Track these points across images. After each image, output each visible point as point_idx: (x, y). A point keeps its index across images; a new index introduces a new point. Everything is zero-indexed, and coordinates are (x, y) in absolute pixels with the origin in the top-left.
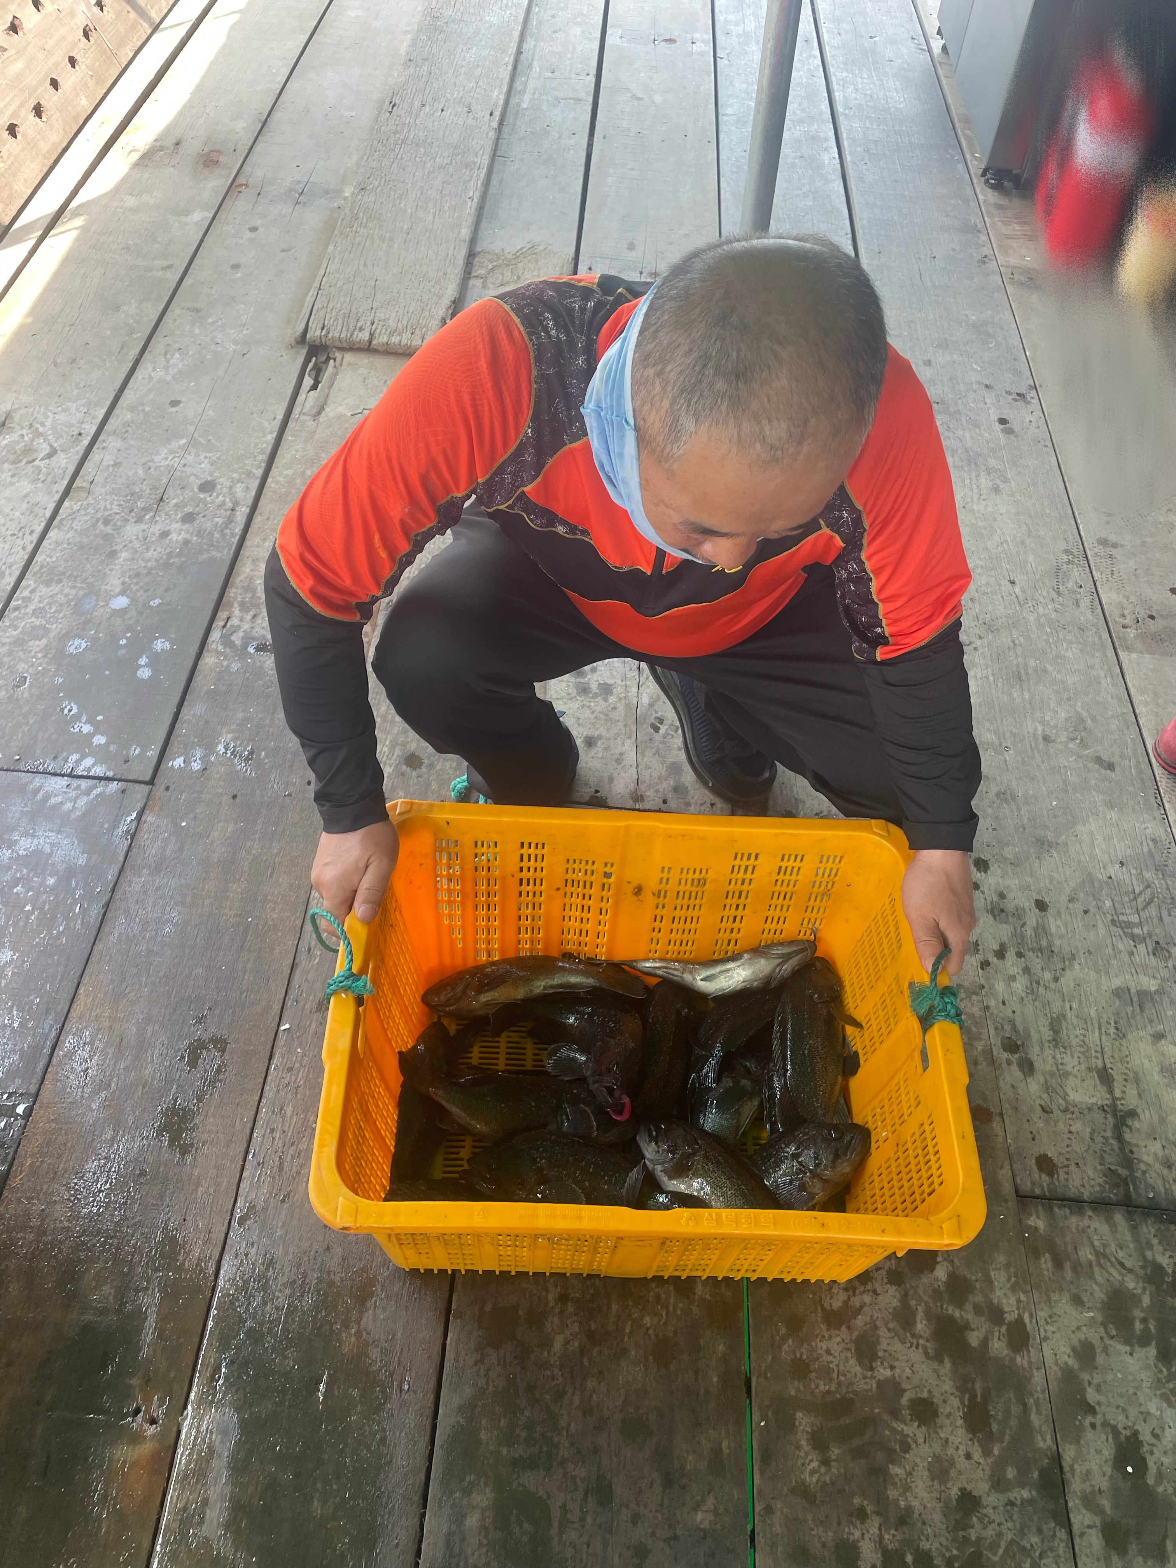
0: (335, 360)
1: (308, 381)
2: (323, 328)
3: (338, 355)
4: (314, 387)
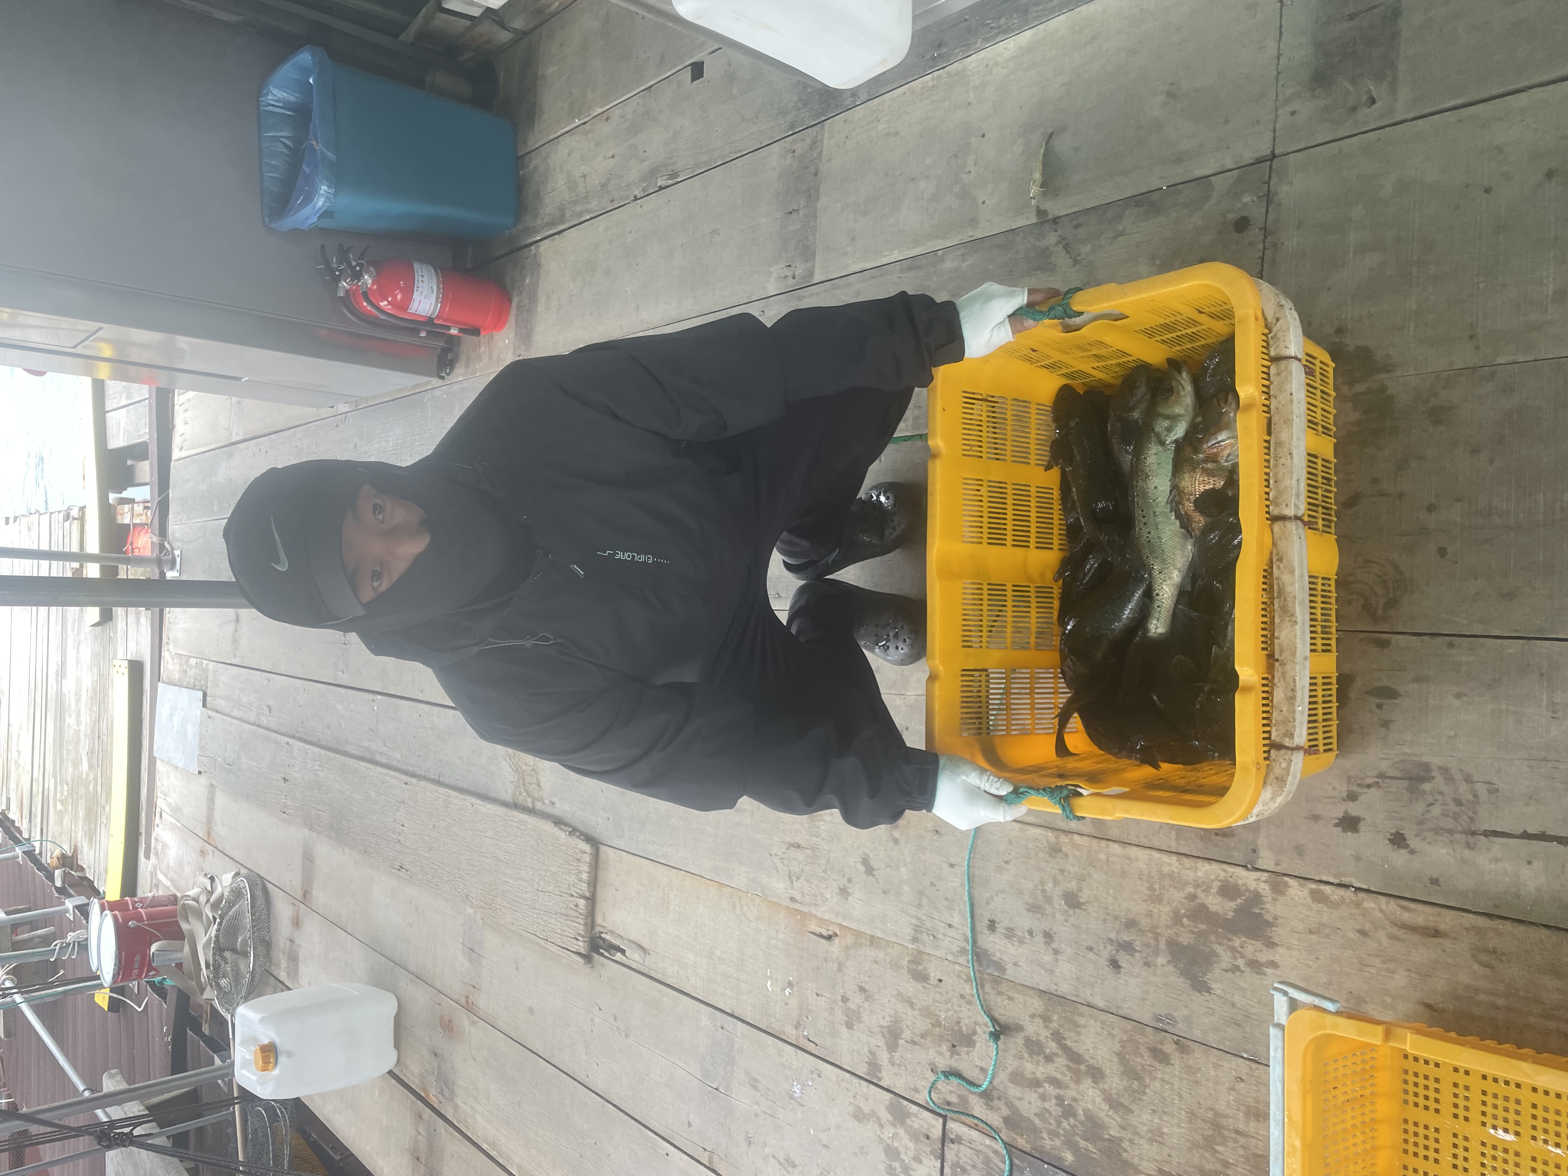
0: (602, 933)
1: (619, 956)
2: (577, 940)
3: (598, 929)
4: (623, 952)
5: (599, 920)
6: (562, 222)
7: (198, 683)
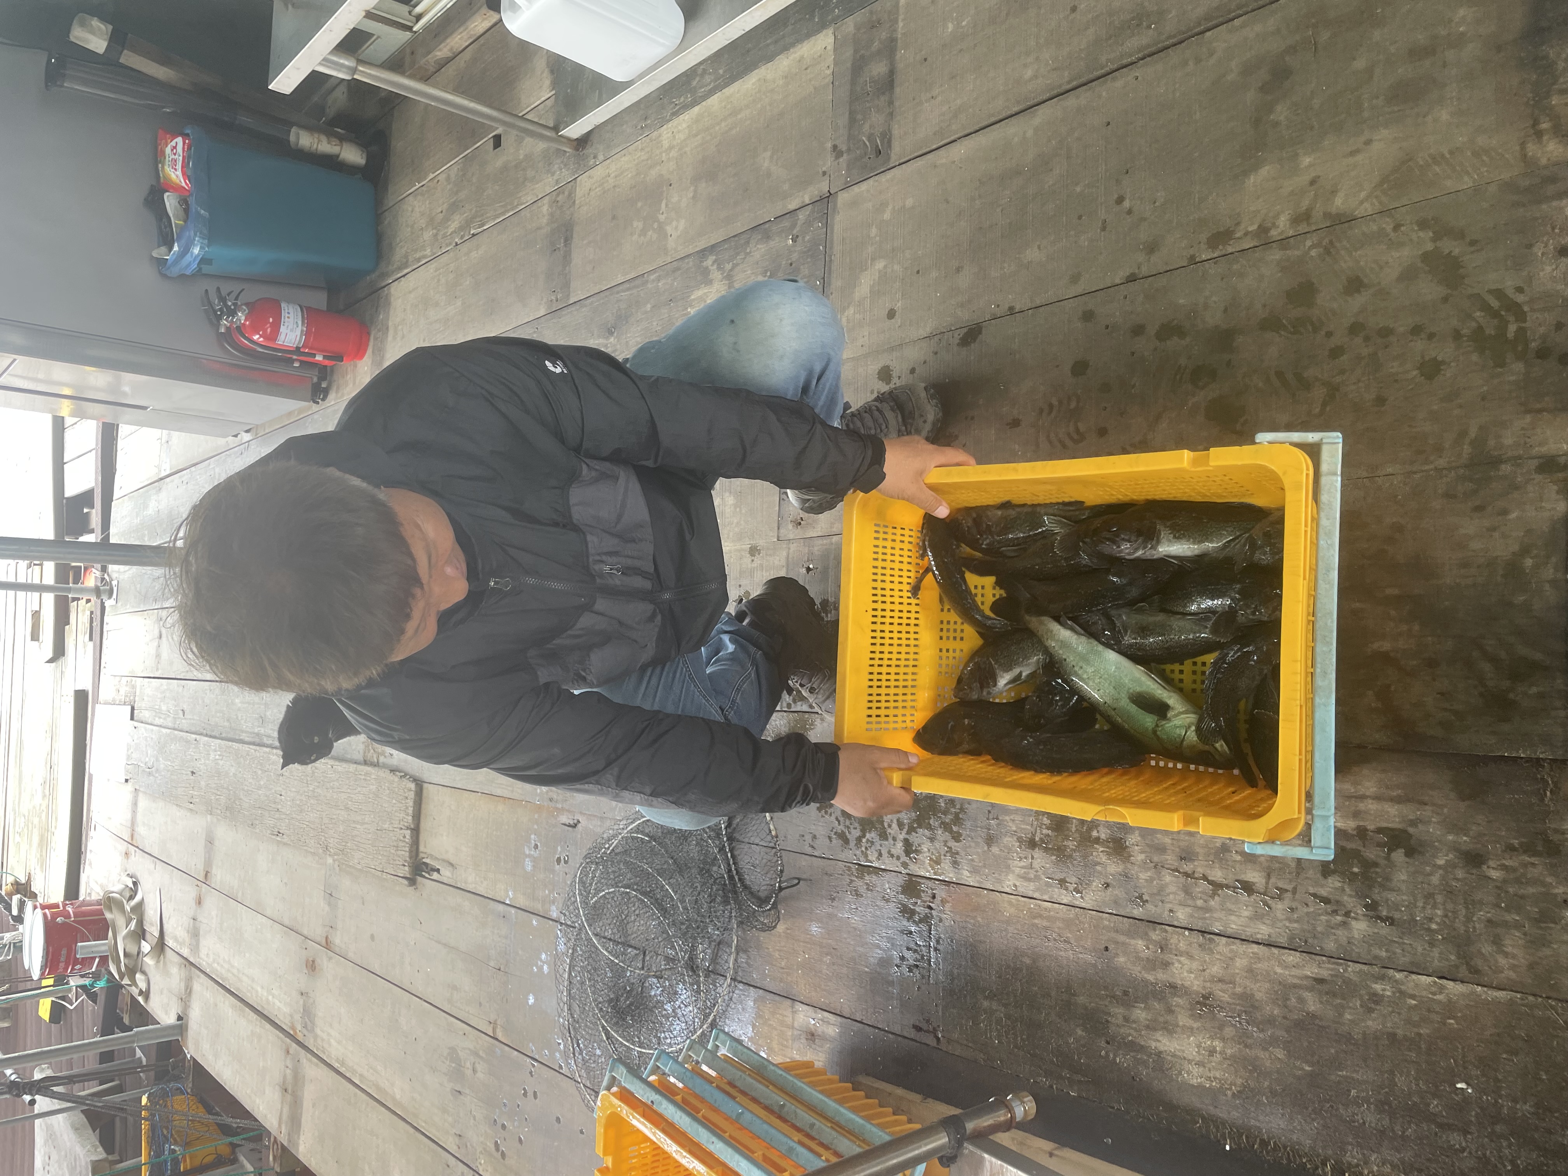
0: (423, 858)
1: (435, 876)
2: (403, 865)
3: (421, 855)
4: (438, 871)
5: (422, 848)
6: (406, 267)
7: (128, 699)
